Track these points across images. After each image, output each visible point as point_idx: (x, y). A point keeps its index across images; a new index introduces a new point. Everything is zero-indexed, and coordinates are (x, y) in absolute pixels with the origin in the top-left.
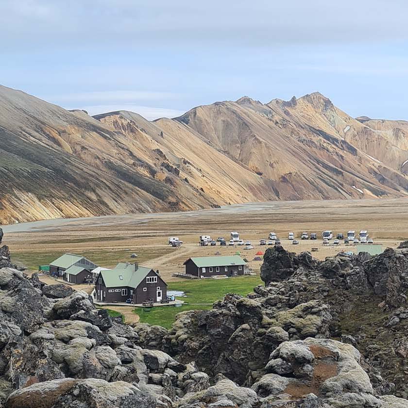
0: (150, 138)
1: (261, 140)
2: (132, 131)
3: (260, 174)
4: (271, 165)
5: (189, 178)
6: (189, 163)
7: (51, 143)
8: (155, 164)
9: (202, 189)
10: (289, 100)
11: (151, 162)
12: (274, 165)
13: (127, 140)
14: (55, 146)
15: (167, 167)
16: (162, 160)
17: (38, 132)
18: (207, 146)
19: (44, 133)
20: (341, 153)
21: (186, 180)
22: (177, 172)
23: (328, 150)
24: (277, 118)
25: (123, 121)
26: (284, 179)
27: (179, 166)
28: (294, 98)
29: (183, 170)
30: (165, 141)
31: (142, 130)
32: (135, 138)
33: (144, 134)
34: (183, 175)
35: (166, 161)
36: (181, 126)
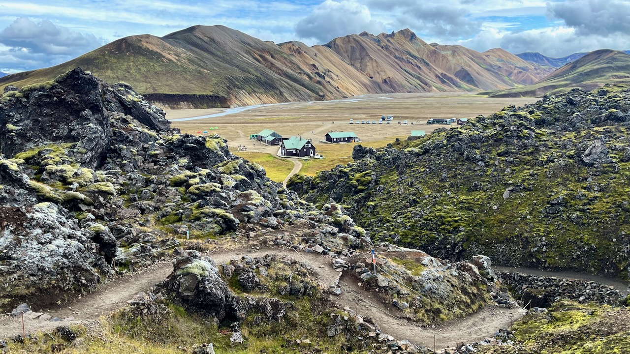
0: (309, 57)
1: (373, 57)
2: (299, 53)
3: (371, 78)
4: (378, 73)
5: (331, 81)
6: (331, 72)
7: (254, 61)
8: (312, 73)
9: (338, 87)
10: (390, 33)
11: (309, 72)
12: (380, 72)
13: (296, 59)
14: (257, 62)
15: (318, 74)
16: (316, 71)
17: (247, 54)
18: (342, 61)
19: (251, 55)
20: (419, 65)
21: (329, 82)
22: (324, 77)
23: (412, 64)
24: (382, 44)
25: (294, 47)
26: (385, 81)
27: (325, 74)
28: (393, 32)
29: (328, 75)
30: (318, 59)
31: (305, 52)
32: (301, 57)
33: (305, 54)
34: (327, 79)
35: (318, 71)
36: (328, 49)
